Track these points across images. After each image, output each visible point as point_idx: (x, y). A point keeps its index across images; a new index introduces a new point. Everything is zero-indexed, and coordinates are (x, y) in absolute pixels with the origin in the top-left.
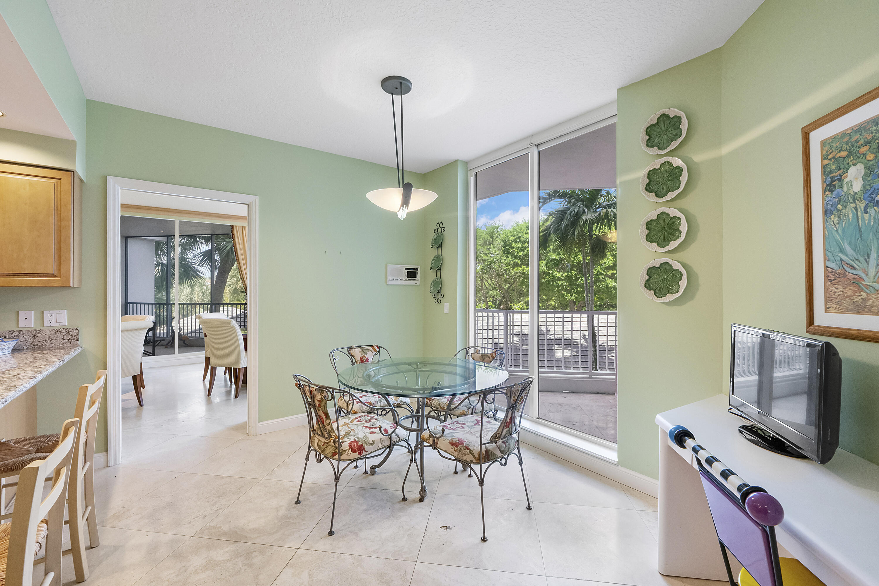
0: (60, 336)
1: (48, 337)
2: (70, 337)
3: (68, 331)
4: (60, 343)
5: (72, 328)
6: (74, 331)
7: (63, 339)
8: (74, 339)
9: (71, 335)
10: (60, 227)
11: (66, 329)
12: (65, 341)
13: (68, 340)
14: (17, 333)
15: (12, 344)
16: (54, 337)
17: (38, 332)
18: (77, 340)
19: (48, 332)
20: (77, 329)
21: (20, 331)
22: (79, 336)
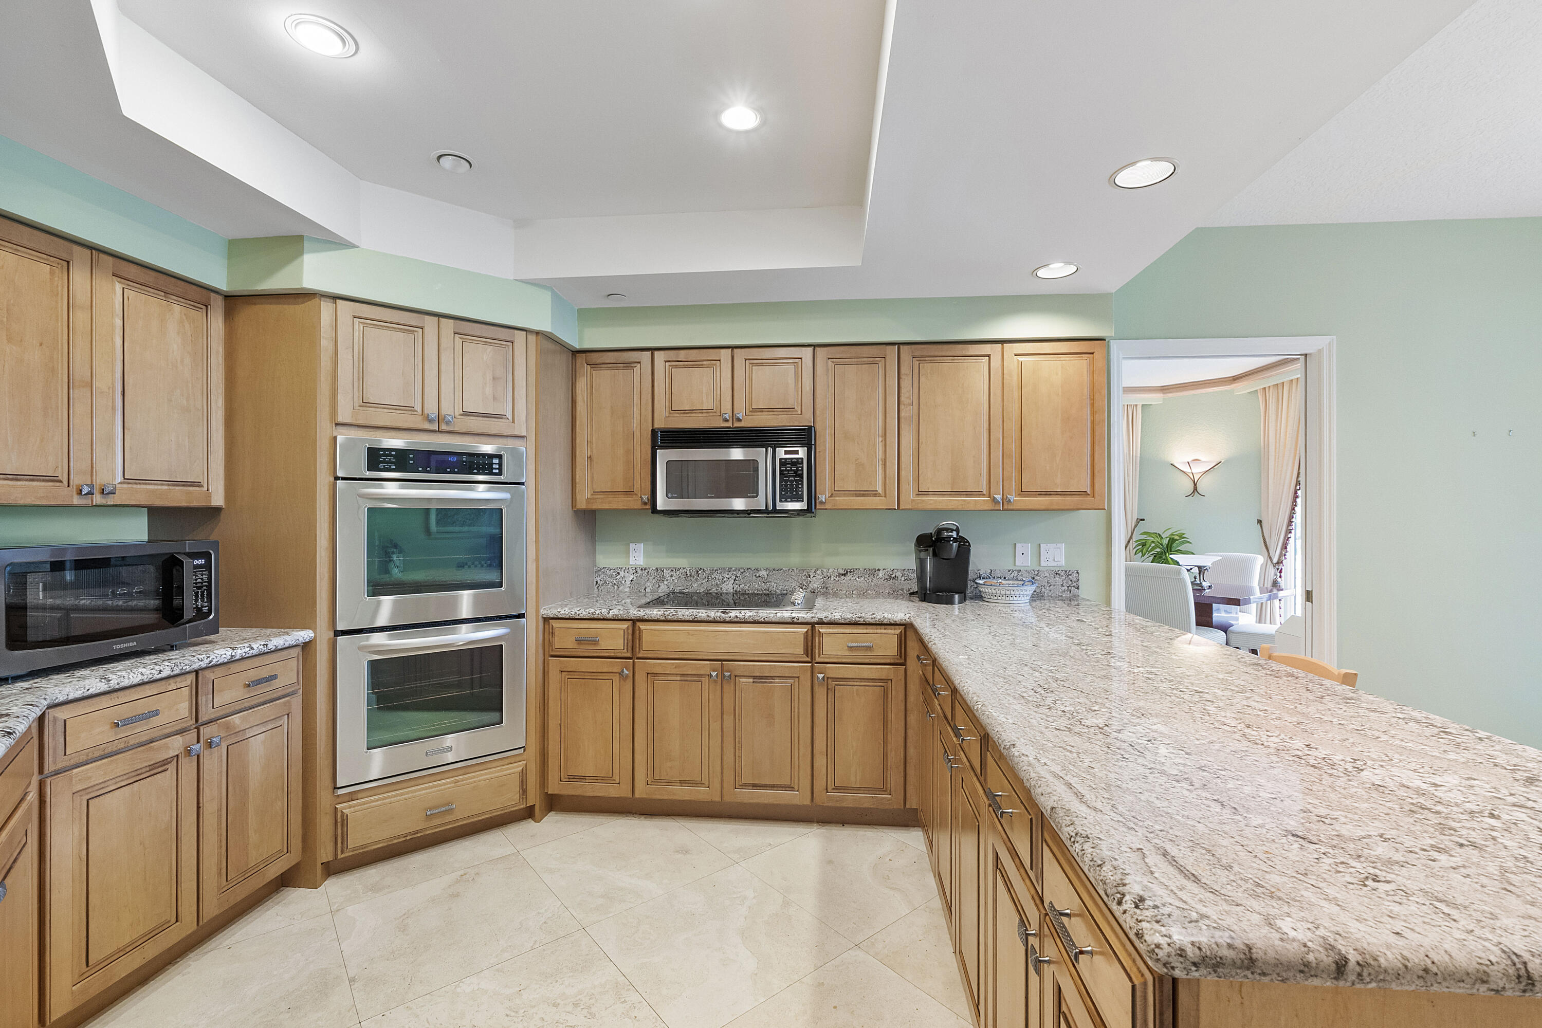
0: (1059, 580)
1: (1046, 581)
2: (1070, 583)
3: (1068, 573)
4: (1058, 590)
5: (1072, 569)
6: (1074, 575)
7: (1062, 585)
8: (1074, 587)
9: (1071, 580)
10: (1093, 422)
11: (1066, 571)
12: (1063, 588)
13: (1068, 587)
14: (1016, 572)
15: (1030, 590)
16: (1052, 581)
17: (1036, 573)
18: (1078, 588)
19: (1047, 575)
20: (1078, 573)
21: (1019, 571)
22: (1081, 583)
